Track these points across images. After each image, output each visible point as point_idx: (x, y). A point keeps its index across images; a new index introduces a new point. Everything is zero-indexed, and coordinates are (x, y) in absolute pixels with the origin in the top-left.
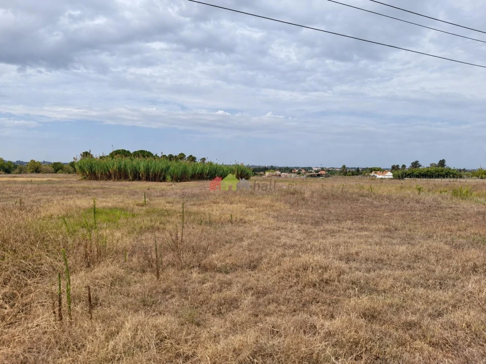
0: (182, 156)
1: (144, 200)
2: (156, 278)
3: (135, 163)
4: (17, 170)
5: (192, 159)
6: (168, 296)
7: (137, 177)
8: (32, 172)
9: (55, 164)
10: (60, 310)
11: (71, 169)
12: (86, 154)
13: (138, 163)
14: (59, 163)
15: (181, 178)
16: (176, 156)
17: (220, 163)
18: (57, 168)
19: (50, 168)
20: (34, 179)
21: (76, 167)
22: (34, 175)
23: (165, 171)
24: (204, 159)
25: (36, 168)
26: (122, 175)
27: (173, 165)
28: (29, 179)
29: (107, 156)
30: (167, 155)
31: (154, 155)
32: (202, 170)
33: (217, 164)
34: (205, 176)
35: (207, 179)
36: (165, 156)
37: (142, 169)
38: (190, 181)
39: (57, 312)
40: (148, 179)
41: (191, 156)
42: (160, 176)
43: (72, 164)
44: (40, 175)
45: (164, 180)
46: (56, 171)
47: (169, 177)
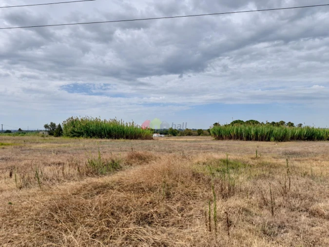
0: (282, 123)
1: (255, 154)
2: (271, 215)
3: (247, 128)
4: (179, 134)
5: (291, 125)
6: (282, 231)
7: (248, 138)
8: (187, 135)
9: (199, 130)
10: (210, 224)
11: (208, 133)
12: (216, 124)
13: (250, 129)
14: (201, 130)
15: (282, 138)
16: (277, 123)
17: (316, 127)
18: (200, 133)
19: (196, 133)
20: (188, 139)
21: (211, 132)
22: (188, 137)
23: (270, 134)
24: (301, 125)
25: (189, 133)
26: (239, 137)
27: (276, 129)
28: (185, 139)
29: (229, 125)
30: (270, 122)
31: (261, 123)
32: (301, 132)
33: (313, 128)
34: (303, 137)
35: (304, 140)
36: (269, 123)
37: (253, 133)
38: (289, 141)
39: (208, 225)
40: (257, 139)
41: (290, 122)
42: (266, 138)
43: (209, 130)
44: (191, 137)
45: (269, 140)
46: (199, 135)
47: (272, 138)
